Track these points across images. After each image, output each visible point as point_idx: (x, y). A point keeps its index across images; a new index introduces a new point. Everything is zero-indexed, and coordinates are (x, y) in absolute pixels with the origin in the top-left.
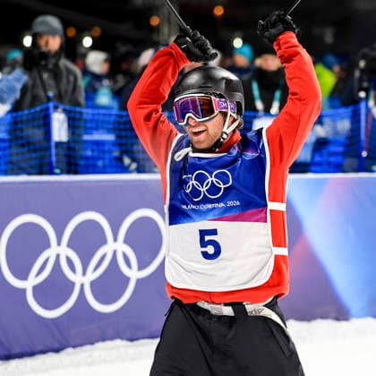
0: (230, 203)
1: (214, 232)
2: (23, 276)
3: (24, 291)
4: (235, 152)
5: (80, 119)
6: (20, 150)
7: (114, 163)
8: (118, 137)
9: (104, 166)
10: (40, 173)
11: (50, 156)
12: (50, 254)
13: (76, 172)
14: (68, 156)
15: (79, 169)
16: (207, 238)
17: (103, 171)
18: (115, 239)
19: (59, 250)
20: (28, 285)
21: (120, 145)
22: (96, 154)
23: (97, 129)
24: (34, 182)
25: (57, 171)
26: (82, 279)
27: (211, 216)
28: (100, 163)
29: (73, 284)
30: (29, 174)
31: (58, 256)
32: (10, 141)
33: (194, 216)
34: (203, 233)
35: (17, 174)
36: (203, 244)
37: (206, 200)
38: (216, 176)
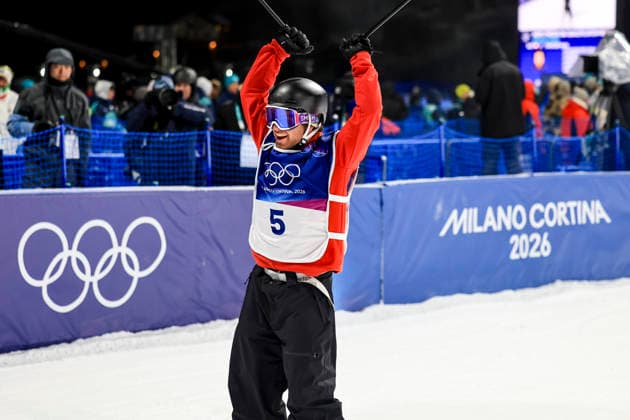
0: (297, 191)
1: (280, 213)
2: (39, 276)
3: (40, 289)
4: (308, 150)
5: (88, 139)
6: (35, 166)
7: (124, 177)
8: (127, 155)
9: (110, 180)
10: (54, 186)
11: (63, 171)
12: (63, 256)
13: (83, 186)
14: (78, 171)
15: (87, 182)
16: (276, 217)
17: (110, 184)
18: (120, 244)
19: (70, 253)
20: (43, 284)
21: (129, 161)
22: (103, 170)
23: (103, 148)
24: (48, 194)
25: (69, 184)
26: (91, 279)
27: (280, 199)
28: (107, 178)
29: (83, 283)
30: (44, 187)
31: (69, 259)
32: (26, 158)
33: (269, 197)
34: (273, 212)
35: (33, 187)
36: (273, 221)
37: (279, 186)
38: (288, 169)
